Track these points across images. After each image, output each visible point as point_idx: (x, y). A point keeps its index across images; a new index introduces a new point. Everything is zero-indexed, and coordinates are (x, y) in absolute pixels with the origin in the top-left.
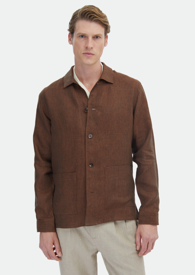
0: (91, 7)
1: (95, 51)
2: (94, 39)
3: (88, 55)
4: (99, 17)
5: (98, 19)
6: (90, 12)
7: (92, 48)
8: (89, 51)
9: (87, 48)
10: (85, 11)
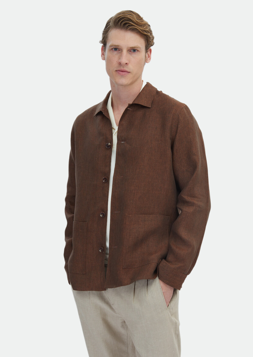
0: (127, 13)
1: (131, 67)
2: (130, 52)
3: (122, 73)
4: (136, 25)
5: (134, 27)
6: (125, 19)
7: (126, 64)
8: (123, 67)
9: (120, 64)
10: (119, 17)
